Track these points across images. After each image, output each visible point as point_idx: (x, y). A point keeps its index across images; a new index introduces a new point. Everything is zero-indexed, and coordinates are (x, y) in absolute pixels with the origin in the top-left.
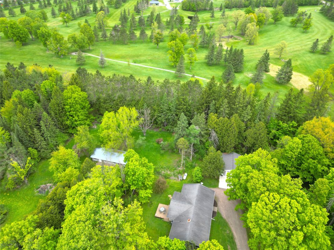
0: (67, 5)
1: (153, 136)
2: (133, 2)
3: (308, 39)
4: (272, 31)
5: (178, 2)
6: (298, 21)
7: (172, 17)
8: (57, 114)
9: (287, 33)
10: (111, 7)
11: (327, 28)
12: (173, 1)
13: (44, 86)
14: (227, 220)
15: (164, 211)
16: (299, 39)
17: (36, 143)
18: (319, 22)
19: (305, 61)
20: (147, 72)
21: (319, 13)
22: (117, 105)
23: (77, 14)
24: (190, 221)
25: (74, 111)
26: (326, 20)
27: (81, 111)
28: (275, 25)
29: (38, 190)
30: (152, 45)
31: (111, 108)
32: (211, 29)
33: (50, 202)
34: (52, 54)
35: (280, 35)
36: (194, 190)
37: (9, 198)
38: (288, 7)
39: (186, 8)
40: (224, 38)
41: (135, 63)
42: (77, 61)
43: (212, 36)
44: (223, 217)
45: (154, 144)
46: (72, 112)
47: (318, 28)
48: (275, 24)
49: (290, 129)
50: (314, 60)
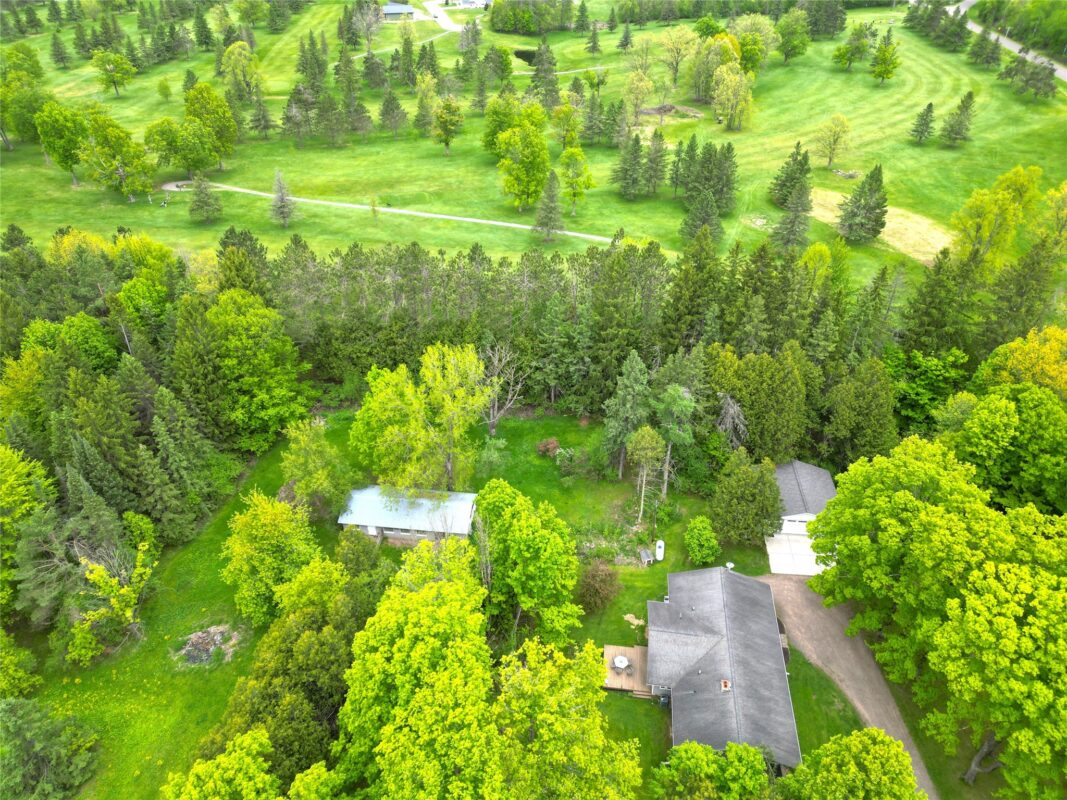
0: (105, 25)
1: (520, 436)
2: (324, 10)
3: (894, 105)
4: (783, 86)
5: (474, 6)
6: (855, 52)
7: (470, 55)
8: (198, 391)
9: (829, 91)
10: (255, 28)
11: (937, 71)
12: (454, 5)
13: (129, 298)
14: (826, 671)
15: (629, 667)
16: (868, 108)
17: (144, 493)
18: (913, 56)
19: (904, 172)
20: (438, 233)
21: (905, 28)
22: (389, 344)
23: (147, 56)
24: (729, 685)
25: (252, 375)
26: (930, 49)
27: (275, 374)
28: (787, 69)
29: (184, 652)
30: (429, 144)
31: (370, 354)
32: (601, 87)
33: (277, 681)
34: (93, 194)
35: (812, 99)
36: (712, 589)
37: (85, 691)
38: (817, 11)
39: (505, 24)
40: (649, 114)
41: (389, 205)
42: (192, 211)
43: (618, 109)
44: (811, 661)
45: (529, 458)
46: (248, 379)
47: (913, 73)
48: (787, 65)
49: (947, 375)
50: (927, 167)
